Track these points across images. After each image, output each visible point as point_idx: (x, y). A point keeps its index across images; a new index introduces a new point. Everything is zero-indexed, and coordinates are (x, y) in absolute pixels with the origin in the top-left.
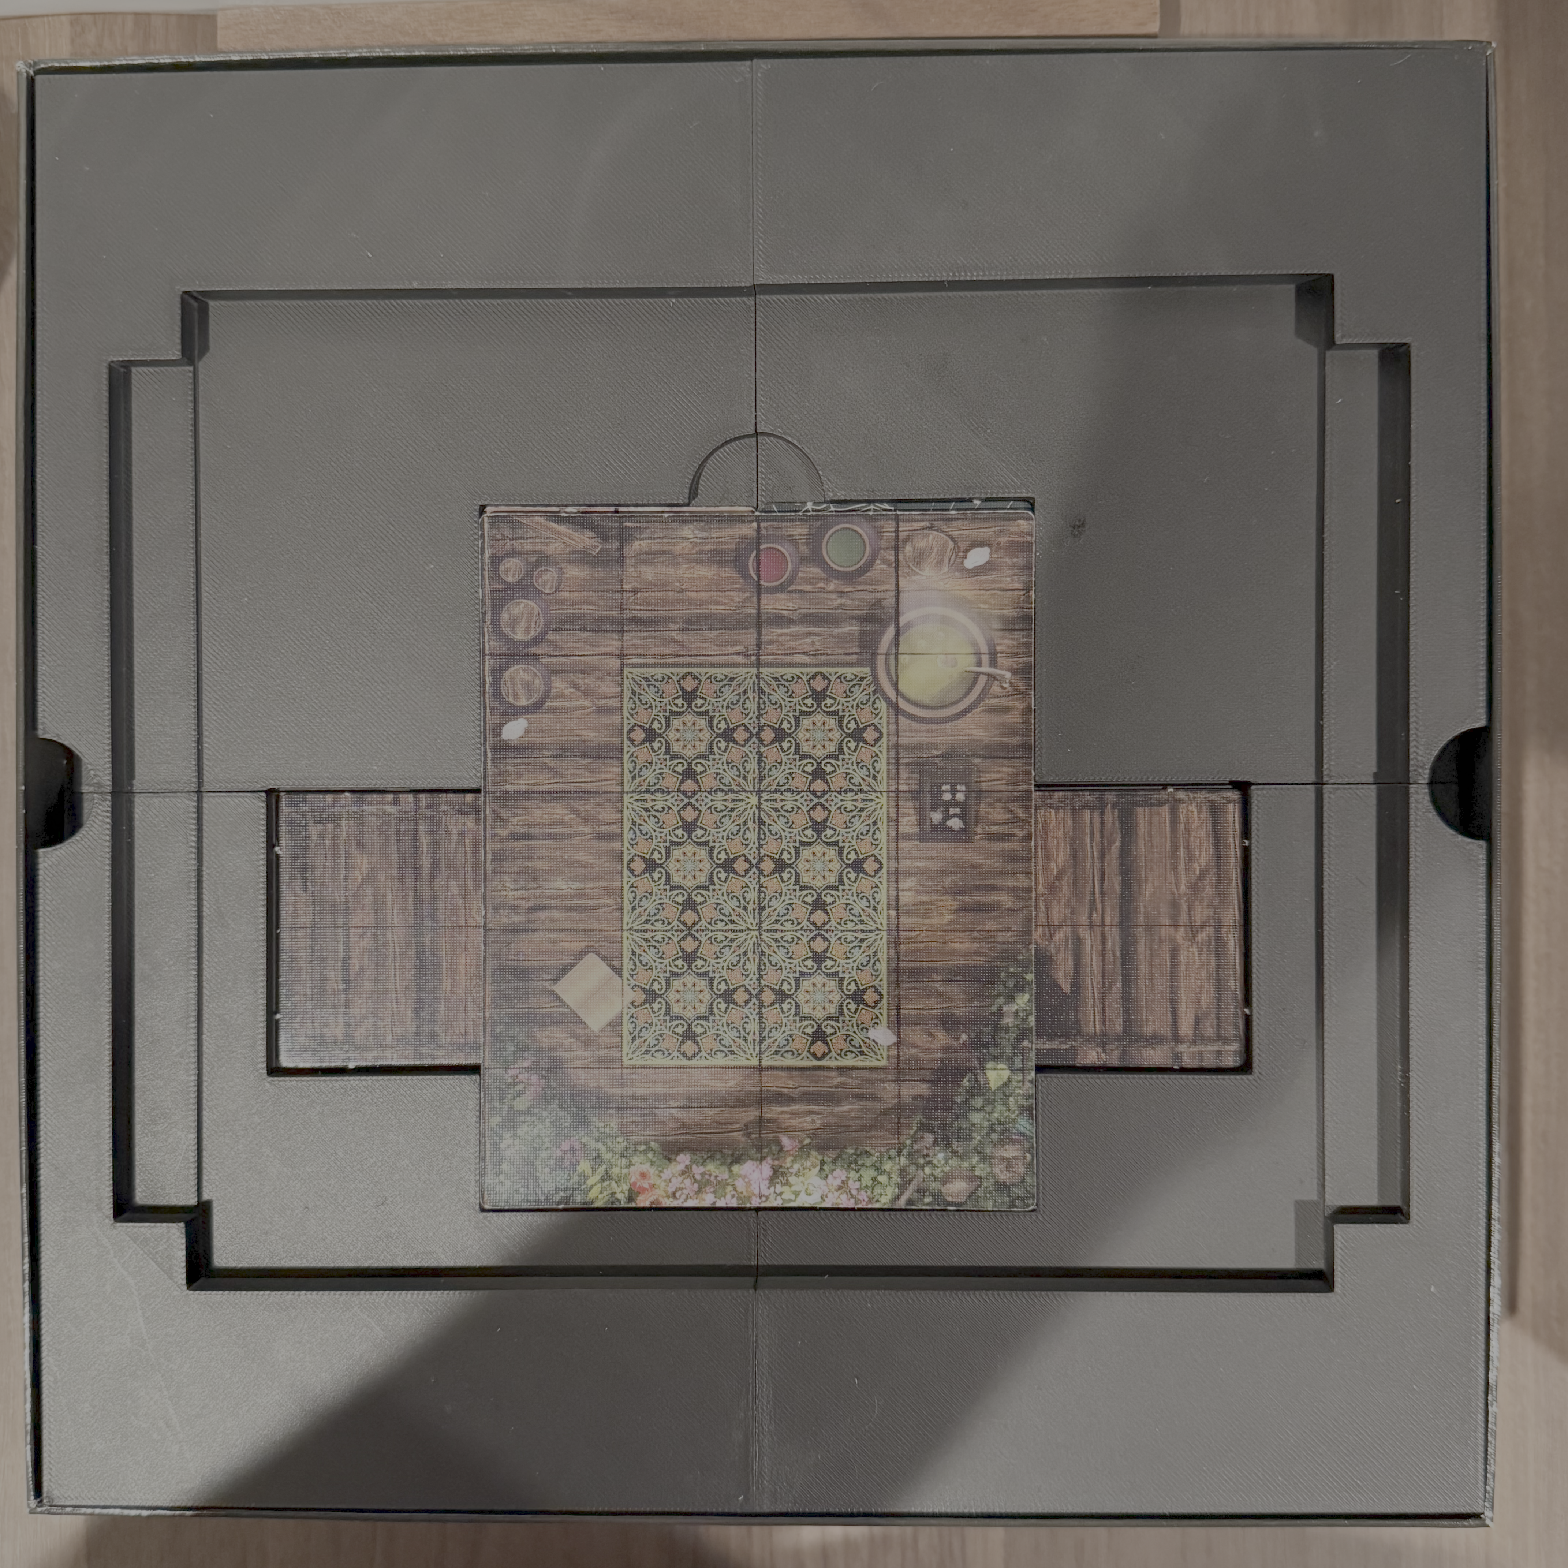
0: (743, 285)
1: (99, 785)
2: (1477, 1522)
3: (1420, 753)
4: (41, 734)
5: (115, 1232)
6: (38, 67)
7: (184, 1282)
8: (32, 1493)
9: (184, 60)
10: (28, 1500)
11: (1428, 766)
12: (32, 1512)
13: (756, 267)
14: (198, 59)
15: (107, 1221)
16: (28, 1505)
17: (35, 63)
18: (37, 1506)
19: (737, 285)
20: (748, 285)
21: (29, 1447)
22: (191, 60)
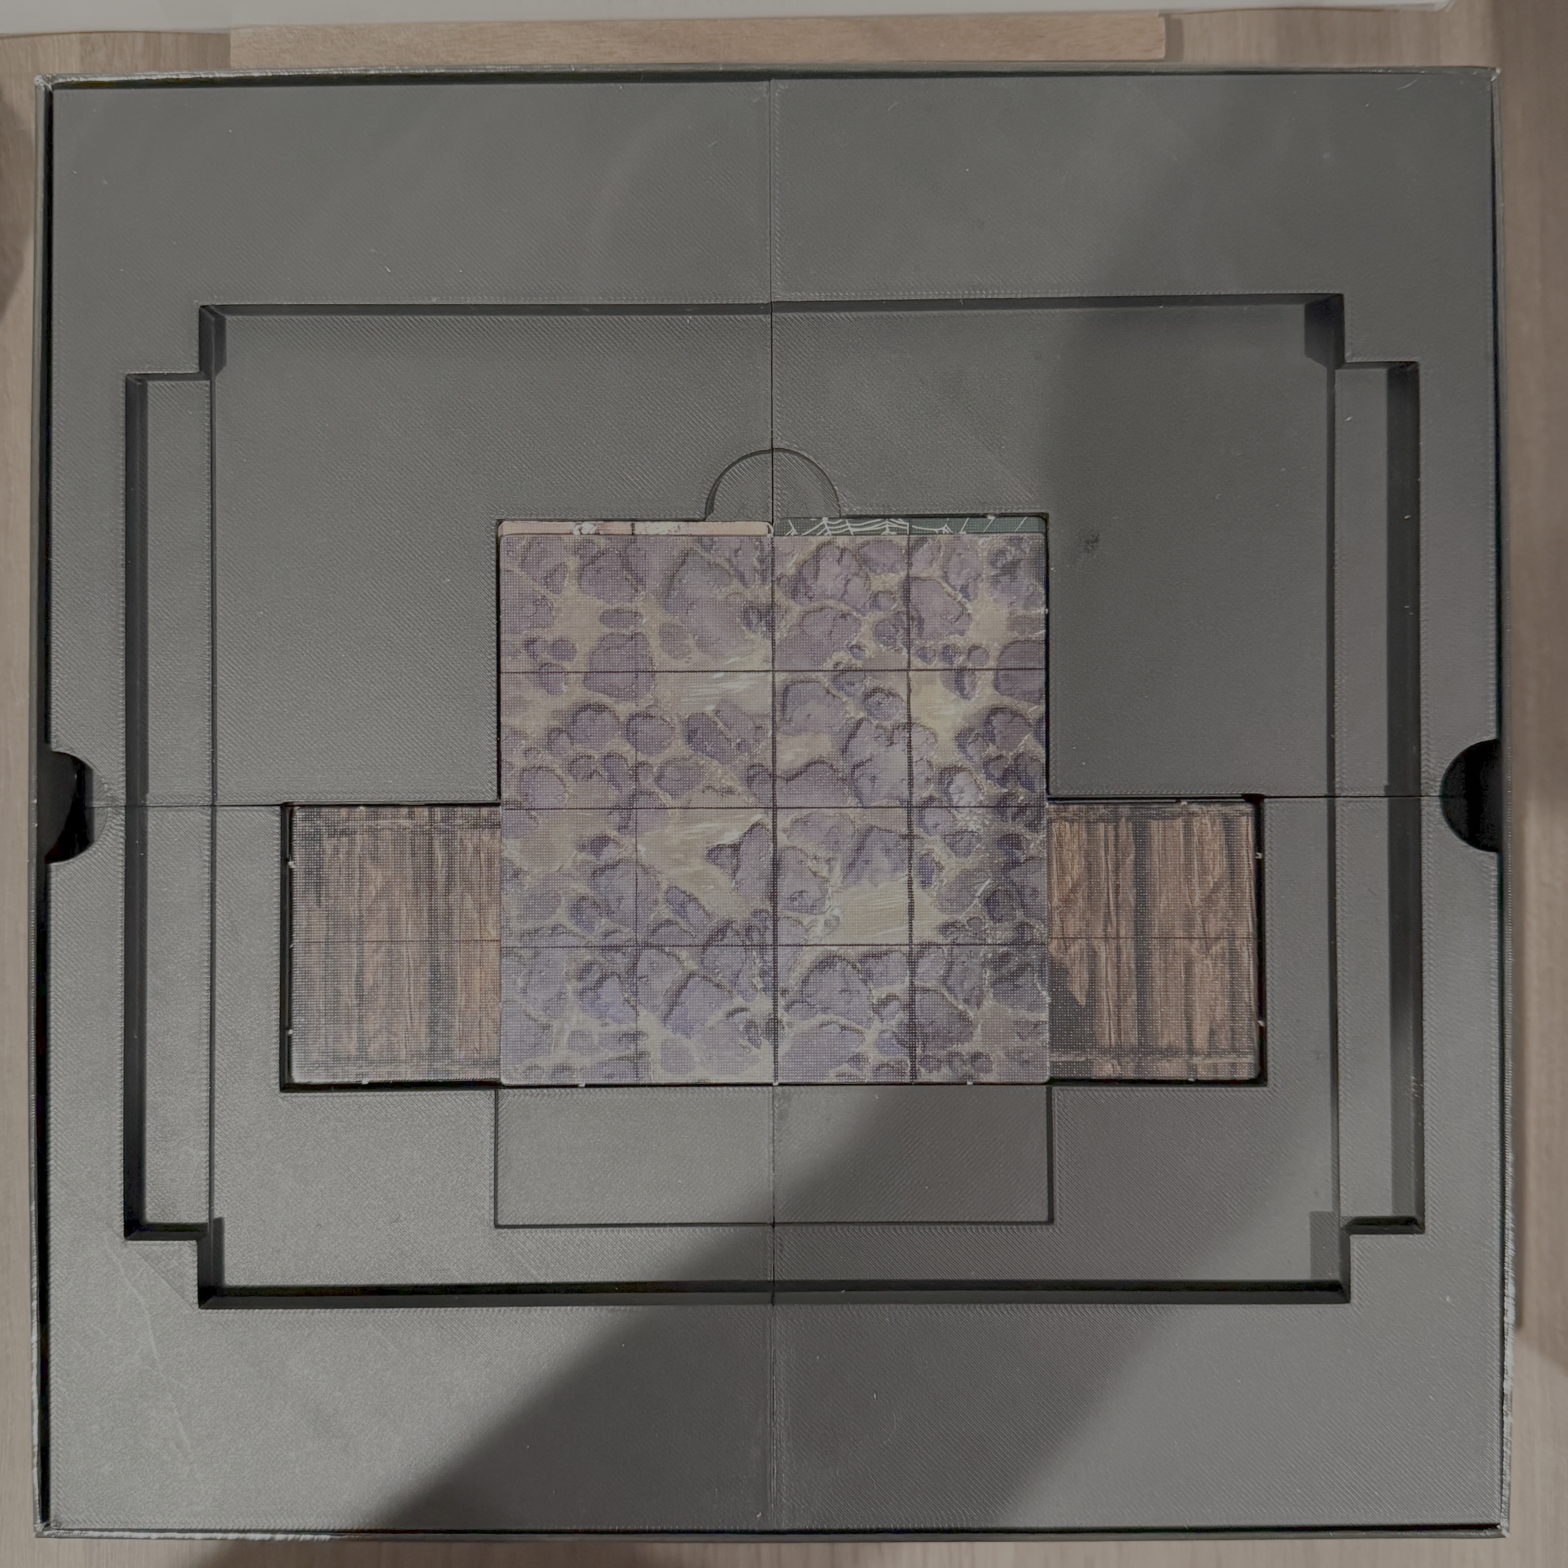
0: (761, 302)
1: (114, 799)
2: (1493, 1533)
3: (1432, 766)
4: (55, 747)
5: (125, 1250)
6: (56, 82)
7: (196, 1300)
8: (39, 1517)
9: (203, 76)
10: (35, 1523)
11: (1440, 779)
12: (39, 1536)
13: (773, 285)
14: (217, 75)
15: (118, 1239)
16: (35, 1528)
17: (54, 78)
18: (43, 1530)
19: (755, 302)
20: (765, 302)
21: (35, 1470)
22: (211, 76)
